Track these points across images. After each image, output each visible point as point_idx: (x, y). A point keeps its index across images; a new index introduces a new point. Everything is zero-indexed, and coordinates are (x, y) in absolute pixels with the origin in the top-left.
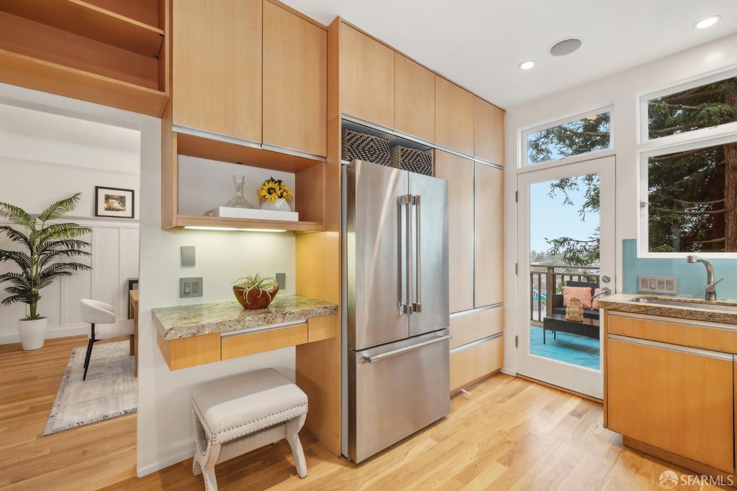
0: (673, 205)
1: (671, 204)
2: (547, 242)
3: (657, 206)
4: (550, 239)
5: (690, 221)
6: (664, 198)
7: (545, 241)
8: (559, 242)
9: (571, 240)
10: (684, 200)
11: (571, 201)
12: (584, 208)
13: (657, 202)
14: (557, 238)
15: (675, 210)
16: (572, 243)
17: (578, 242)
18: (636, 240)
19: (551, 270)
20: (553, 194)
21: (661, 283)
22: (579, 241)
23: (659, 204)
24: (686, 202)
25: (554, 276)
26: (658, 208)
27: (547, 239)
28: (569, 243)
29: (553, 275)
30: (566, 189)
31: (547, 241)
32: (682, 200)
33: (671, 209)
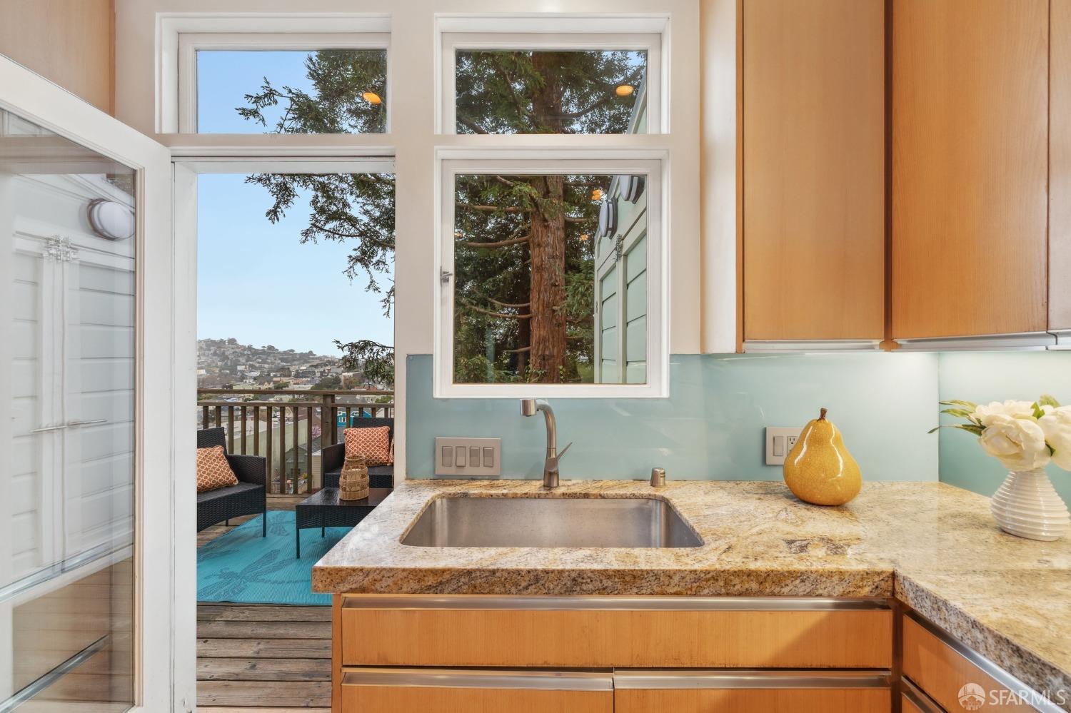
0: (487, 306)
1: (485, 303)
2: (339, 347)
3: (473, 304)
4: (344, 342)
5: (500, 327)
6: (479, 295)
7: (336, 344)
8: (356, 347)
9: (375, 344)
10: (498, 299)
11: (378, 286)
12: (389, 297)
13: (473, 299)
14: (355, 341)
15: (489, 311)
16: (375, 349)
17: (383, 347)
18: (432, 355)
19: (329, 400)
20: (352, 272)
21: (474, 453)
22: (385, 347)
23: (475, 302)
24: (499, 303)
25: (334, 410)
26: (474, 307)
27: (338, 342)
28: (372, 350)
29: (332, 408)
30: (371, 268)
31: (338, 344)
32: (496, 300)
33: (486, 309)
